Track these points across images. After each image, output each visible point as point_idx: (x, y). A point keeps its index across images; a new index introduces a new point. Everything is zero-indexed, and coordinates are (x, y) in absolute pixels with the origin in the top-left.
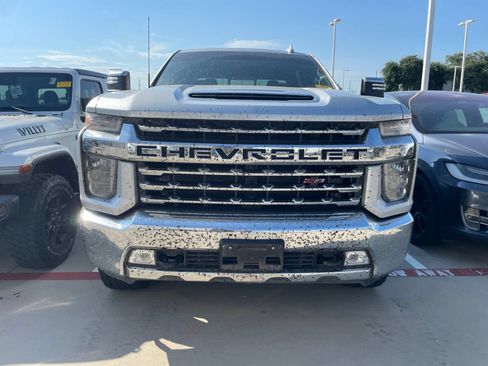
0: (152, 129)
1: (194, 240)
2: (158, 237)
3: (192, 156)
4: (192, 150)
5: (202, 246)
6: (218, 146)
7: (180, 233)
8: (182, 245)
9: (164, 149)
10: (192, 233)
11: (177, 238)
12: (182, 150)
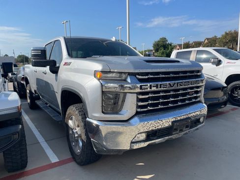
0: (144, 77)
1: (165, 124)
2: (151, 126)
3: (161, 87)
4: (161, 85)
5: (167, 125)
6: (169, 82)
7: (159, 122)
8: (160, 127)
9: (151, 85)
10: (164, 121)
11: (158, 124)
12: (157, 85)
